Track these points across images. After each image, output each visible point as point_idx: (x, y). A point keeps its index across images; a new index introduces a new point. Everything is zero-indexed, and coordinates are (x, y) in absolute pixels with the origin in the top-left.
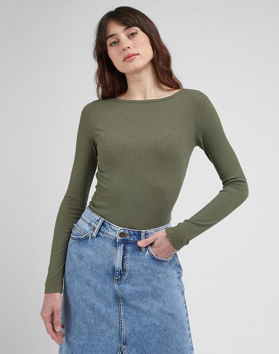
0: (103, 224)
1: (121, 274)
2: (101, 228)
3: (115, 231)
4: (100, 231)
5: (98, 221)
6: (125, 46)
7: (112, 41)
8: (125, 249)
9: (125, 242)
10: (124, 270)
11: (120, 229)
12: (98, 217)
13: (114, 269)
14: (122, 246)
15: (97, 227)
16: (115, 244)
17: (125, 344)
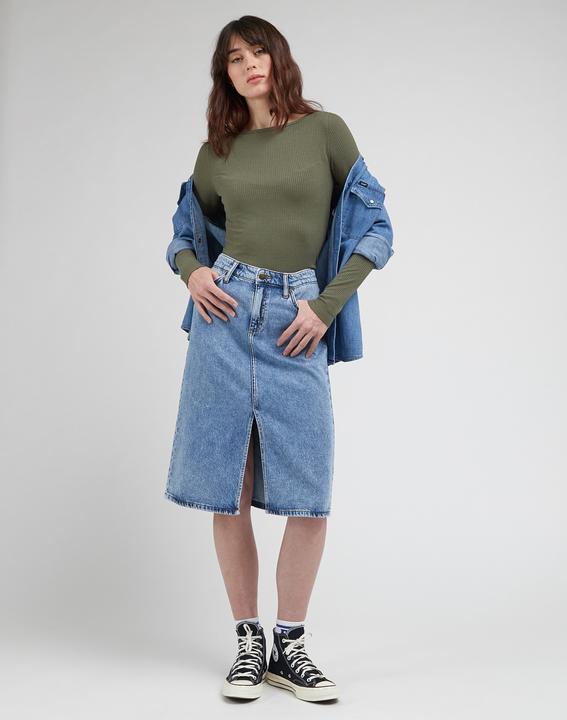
0: (238, 267)
1: (257, 324)
2: (235, 271)
3: (254, 273)
4: (234, 274)
5: (232, 264)
6: (251, 64)
7: (235, 57)
8: (264, 294)
9: (265, 285)
10: (262, 318)
11: (259, 270)
12: (231, 260)
13: (249, 319)
14: (262, 289)
15: (231, 270)
16: (254, 286)
17: (257, 408)
